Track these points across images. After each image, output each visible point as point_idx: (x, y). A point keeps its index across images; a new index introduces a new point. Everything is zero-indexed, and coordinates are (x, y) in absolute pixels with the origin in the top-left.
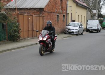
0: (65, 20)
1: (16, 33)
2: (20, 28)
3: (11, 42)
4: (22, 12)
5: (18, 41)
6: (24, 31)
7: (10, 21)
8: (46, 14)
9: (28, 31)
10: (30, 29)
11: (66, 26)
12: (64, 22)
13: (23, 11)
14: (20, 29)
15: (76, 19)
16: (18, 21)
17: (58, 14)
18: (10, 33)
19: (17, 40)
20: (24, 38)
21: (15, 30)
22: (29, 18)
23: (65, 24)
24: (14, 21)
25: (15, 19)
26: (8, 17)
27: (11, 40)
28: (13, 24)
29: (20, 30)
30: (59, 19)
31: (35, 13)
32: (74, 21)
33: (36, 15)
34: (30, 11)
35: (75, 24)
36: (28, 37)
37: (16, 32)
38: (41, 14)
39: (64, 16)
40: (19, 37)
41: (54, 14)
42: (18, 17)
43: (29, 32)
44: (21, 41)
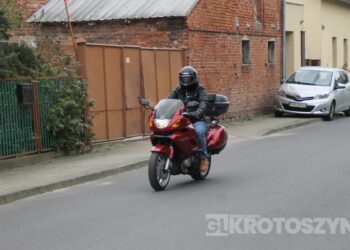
0: (276, 59)
1: (74, 121)
2: (90, 100)
3: (56, 157)
4: (101, 34)
5: (82, 153)
6: (106, 111)
7: (49, 73)
8: (195, 39)
9: (125, 109)
10: (132, 102)
11: (282, 83)
12: (272, 67)
13: (103, 31)
14: (91, 105)
15: (325, 56)
16: (81, 72)
17: (245, 38)
18: (51, 121)
19: (78, 147)
20: (108, 137)
21: (69, 110)
22: (128, 60)
23: (278, 75)
24: (66, 75)
25: (67, 63)
26: (39, 57)
27: (54, 149)
28: (61, 87)
29: (91, 109)
30: (251, 59)
31: (151, 36)
32: (315, 63)
33: (156, 44)
34: (132, 30)
35: (318, 77)
36: (125, 136)
37: (73, 118)
38: (176, 42)
39: (271, 44)
40: (85, 137)
41: (229, 37)
42: (79, 56)
43: (128, 113)
44: (95, 150)
